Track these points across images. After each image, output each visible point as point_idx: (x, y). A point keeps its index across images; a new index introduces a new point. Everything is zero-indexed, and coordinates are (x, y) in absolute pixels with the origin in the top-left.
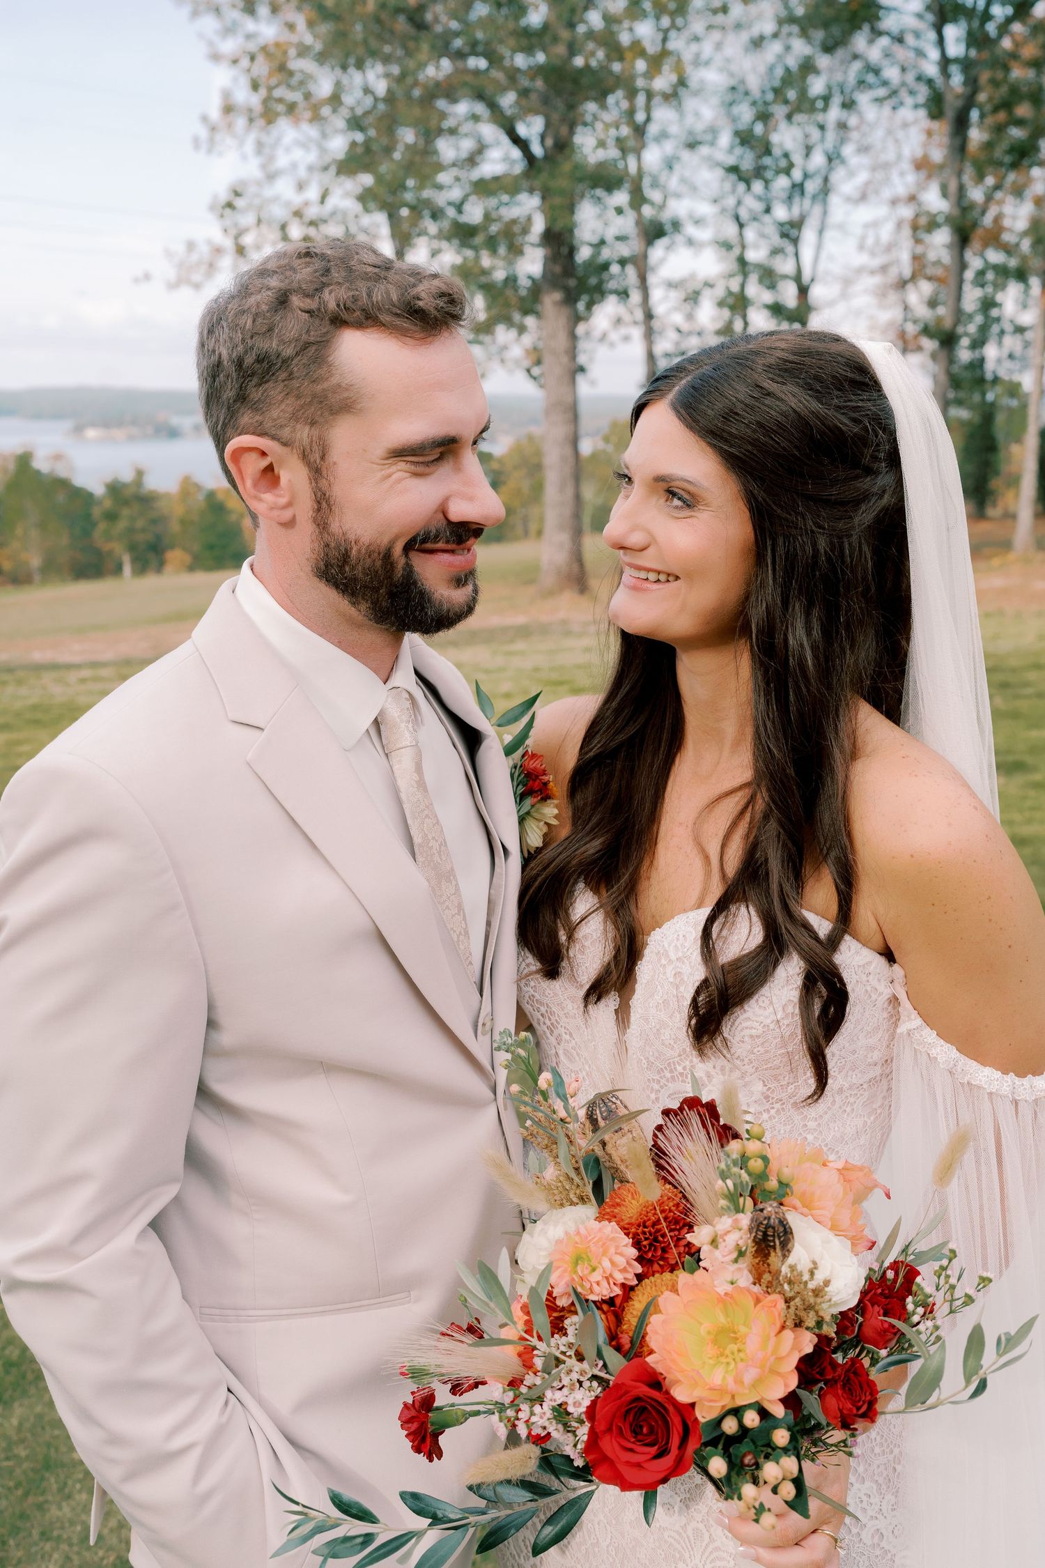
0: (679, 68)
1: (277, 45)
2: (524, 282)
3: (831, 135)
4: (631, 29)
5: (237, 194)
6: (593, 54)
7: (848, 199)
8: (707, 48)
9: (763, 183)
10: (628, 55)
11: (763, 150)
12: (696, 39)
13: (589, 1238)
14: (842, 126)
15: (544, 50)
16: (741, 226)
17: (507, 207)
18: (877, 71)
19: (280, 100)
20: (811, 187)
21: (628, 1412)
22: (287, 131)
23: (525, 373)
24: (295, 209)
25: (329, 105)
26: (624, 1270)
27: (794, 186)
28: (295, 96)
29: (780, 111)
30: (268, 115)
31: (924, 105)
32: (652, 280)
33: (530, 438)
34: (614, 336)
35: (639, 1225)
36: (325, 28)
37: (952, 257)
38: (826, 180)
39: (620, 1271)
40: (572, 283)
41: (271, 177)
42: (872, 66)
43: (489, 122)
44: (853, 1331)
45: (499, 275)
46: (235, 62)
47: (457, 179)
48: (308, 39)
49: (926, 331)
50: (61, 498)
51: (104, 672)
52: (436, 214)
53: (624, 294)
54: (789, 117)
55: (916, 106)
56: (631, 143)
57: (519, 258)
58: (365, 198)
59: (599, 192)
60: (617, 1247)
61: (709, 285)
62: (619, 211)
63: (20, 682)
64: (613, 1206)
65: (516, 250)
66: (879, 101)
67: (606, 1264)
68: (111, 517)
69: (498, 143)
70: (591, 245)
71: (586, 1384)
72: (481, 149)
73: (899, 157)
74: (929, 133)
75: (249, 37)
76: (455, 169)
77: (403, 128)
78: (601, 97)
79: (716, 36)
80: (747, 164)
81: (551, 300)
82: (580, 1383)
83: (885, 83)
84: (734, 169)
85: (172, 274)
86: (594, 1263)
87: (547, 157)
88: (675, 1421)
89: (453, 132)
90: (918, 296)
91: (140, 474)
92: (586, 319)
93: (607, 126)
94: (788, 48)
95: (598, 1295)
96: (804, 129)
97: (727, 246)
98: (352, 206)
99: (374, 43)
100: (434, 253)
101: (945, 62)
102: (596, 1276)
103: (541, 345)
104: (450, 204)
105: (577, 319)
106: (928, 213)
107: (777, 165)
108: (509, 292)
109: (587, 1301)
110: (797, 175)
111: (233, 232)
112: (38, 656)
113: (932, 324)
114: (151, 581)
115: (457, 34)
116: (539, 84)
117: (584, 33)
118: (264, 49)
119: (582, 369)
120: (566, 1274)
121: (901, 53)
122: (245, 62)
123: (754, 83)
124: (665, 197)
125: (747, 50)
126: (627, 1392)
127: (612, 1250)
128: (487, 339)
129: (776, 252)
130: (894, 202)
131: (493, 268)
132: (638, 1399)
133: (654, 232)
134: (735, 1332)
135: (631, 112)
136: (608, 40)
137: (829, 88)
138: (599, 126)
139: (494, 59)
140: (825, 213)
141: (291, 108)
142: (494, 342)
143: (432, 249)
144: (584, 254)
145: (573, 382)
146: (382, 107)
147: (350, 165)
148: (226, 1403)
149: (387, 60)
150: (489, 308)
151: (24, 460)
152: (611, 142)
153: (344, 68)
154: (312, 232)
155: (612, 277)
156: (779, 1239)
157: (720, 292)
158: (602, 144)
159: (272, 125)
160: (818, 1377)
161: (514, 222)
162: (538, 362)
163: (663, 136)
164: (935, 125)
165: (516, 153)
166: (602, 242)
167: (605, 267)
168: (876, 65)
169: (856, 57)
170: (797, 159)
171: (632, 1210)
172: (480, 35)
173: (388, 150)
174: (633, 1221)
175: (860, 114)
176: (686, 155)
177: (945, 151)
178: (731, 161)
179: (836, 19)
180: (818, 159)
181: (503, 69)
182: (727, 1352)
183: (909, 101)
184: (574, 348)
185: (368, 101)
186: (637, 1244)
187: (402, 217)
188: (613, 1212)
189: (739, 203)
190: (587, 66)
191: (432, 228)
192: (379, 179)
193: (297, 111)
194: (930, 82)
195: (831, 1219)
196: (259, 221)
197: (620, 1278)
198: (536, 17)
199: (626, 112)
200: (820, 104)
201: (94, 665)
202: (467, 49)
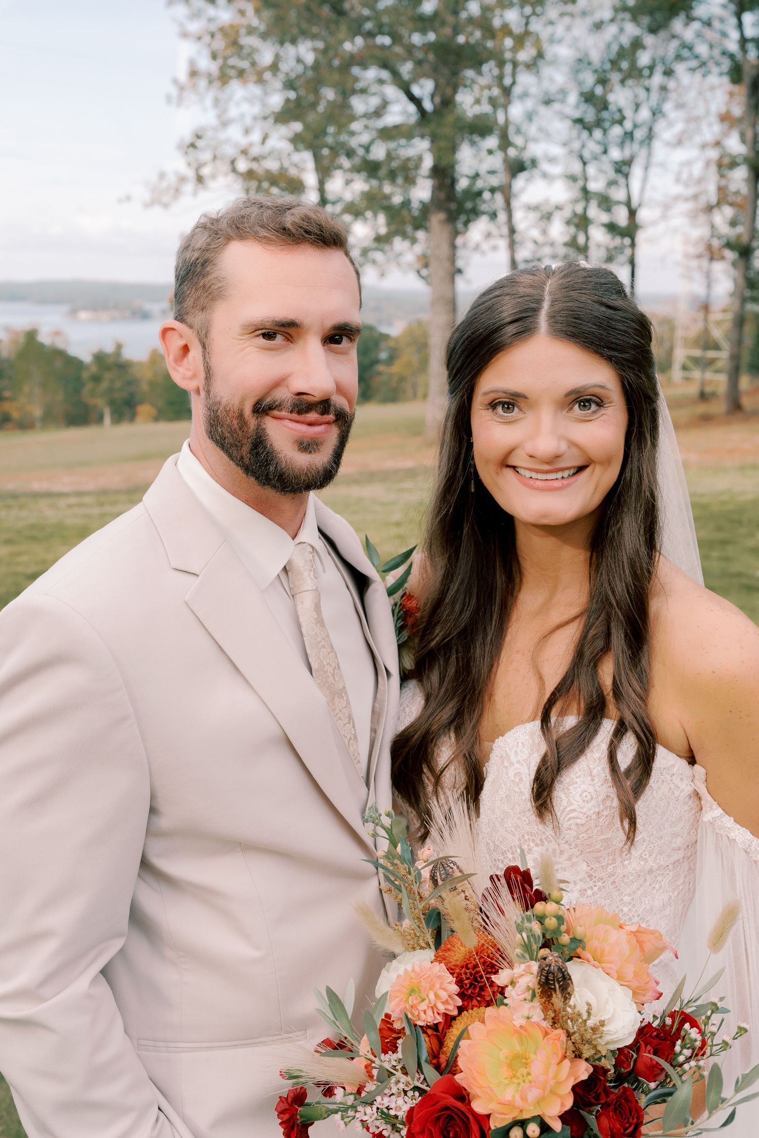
0: (538, 43)
1: (232, 26)
2: (415, 205)
3: (655, 96)
4: (501, 16)
5: (199, 137)
6: (471, 34)
7: (668, 144)
8: (560, 30)
9: (602, 130)
10: (499, 34)
11: (603, 106)
12: (551, 23)
13: (422, 974)
14: (663, 88)
15: (435, 31)
16: (585, 164)
17: (404, 148)
18: (690, 48)
19: (233, 67)
20: (639, 134)
21: (439, 1117)
22: (238, 90)
23: (417, 273)
24: (242, 148)
25: (270, 70)
26: (446, 1003)
27: (626, 133)
28: (245, 64)
29: (615, 77)
30: (224, 78)
31: (727, 73)
32: (515, 204)
33: (420, 323)
34: (485, 246)
35: (462, 967)
36: (267, 14)
37: (749, 189)
38: (651, 129)
39: (442, 1002)
40: (453, 206)
41: (225, 124)
42: (687, 44)
43: (391, 84)
44: (629, 1065)
45: (397, 200)
46: (199, 38)
47: (366, 127)
48: (255, 22)
49: (729, 245)
50: (59, 363)
51: (87, 500)
52: (350, 154)
53: (493, 216)
54: (622, 82)
55: (721, 74)
56: (502, 100)
57: (412, 186)
58: (296, 140)
59: (476, 138)
60: (442, 984)
61: (558, 208)
62: (490, 152)
63: (21, 507)
64: (445, 950)
65: (410, 181)
66: (693, 70)
67: (432, 996)
68: (96, 379)
69: (398, 101)
70: (467, 176)
71: (410, 1093)
72: (385, 104)
73: (708, 112)
74: (731, 94)
75: (210, 20)
76: (364, 119)
77: (326, 87)
78: (477, 64)
79: (567, 20)
80: (590, 115)
81: (437, 219)
82: (405, 1092)
83: (697, 57)
84: (579, 121)
85: (147, 196)
86: (423, 995)
87: (436, 112)
88: (475, 1128)
89: (363, 91)
90: (722, 218)
91: (119, 347)
92: (464, 233)
93: (482, 88)
94: (622, 30)
95: (424, 1021)
96: (633, 91)
97: (573, 178)
98: (286, 146)
99: (304, 25)
100: (348, 182)
101: (743, 41)
102: (423, 1006)
103: (429, 252)
104: (360, 146)
105: (456, 233)
106: (730, 155)
107: (613, 118)
108: (405, 213)
109: (415, 1025)
110: (628, 125)
111: (195, 165)
112: (37, 486)
113: (733, 240)
114: (125, 429)
115: (368, 19)
116: (431, 57)
117: (466, 18)
118: (222, 29)
119: (460, 271)
120: (402, 1003)
121: (709, 34)
122: (207, 39)
123: (596, 56)
124: (526, 141)
125: (590, 31)
126: (438, 1102)
127: (437, 986)
128: (387, 247)
129: (612, 183)
130: (704, 146)
131: (392, 194)
132: (447, 1108)
133: (517, 167)
134: (526, 1059)
135: (501, 77)
136: (484, 23)
137: (654, 60)
138: (476, 88)
139: (396, 38)
140: (650, 154)
141: (241, 73)
142: (392, 249)
143: (347, 180)
144: (463, 184)
145: (453, 281)
146: (310, 73)
147: (284, 116)
148: (157, 1120)
149: (314, 37)
150: (388, 224)
151: (31, 335)
152: (484, 101)
153: (282, 43)
154: (255, 166)
155: (484, 202)
156: (559, 983)
157: (567, 213)
158: (478, 101)
159: (226, 85)
160: (593, 1101)
161: (409, 159)
162: (426, 265)
163: (525, 95)
164: (736, 89)
165: (412, 108)
166: (477, 175)
167: (479, 193)
168: (690, 44)
169: (674, 37)
170: (628, 113)
171: (458, 955)
172: (385, 19)
173: (314, 105)
174: (458, 963)
175: (678, 80)
176: (542, 110)
177: (744, 108)
178: (577, 114)
179: (659, 8)
180: (644, 114)
181: (402, 45)
182: (518, 1074)
183: (715, 70)
184: (454, 255)
185: (300, 69)
186: (459, 983)
187: (323, 156)
188: (444, 955)
189: (583, 146)
190: (467, 43)
191: (345, 162)
192: (307, 127)
193: (245, 75)
194: (732, 56)
195: (617, 972)
196: (215, 158)
197: (442, 1008)
198: (428, 7)
199: (497, 77)
200: (646, 72)
201: (79, 494)
202: (376, 30)
